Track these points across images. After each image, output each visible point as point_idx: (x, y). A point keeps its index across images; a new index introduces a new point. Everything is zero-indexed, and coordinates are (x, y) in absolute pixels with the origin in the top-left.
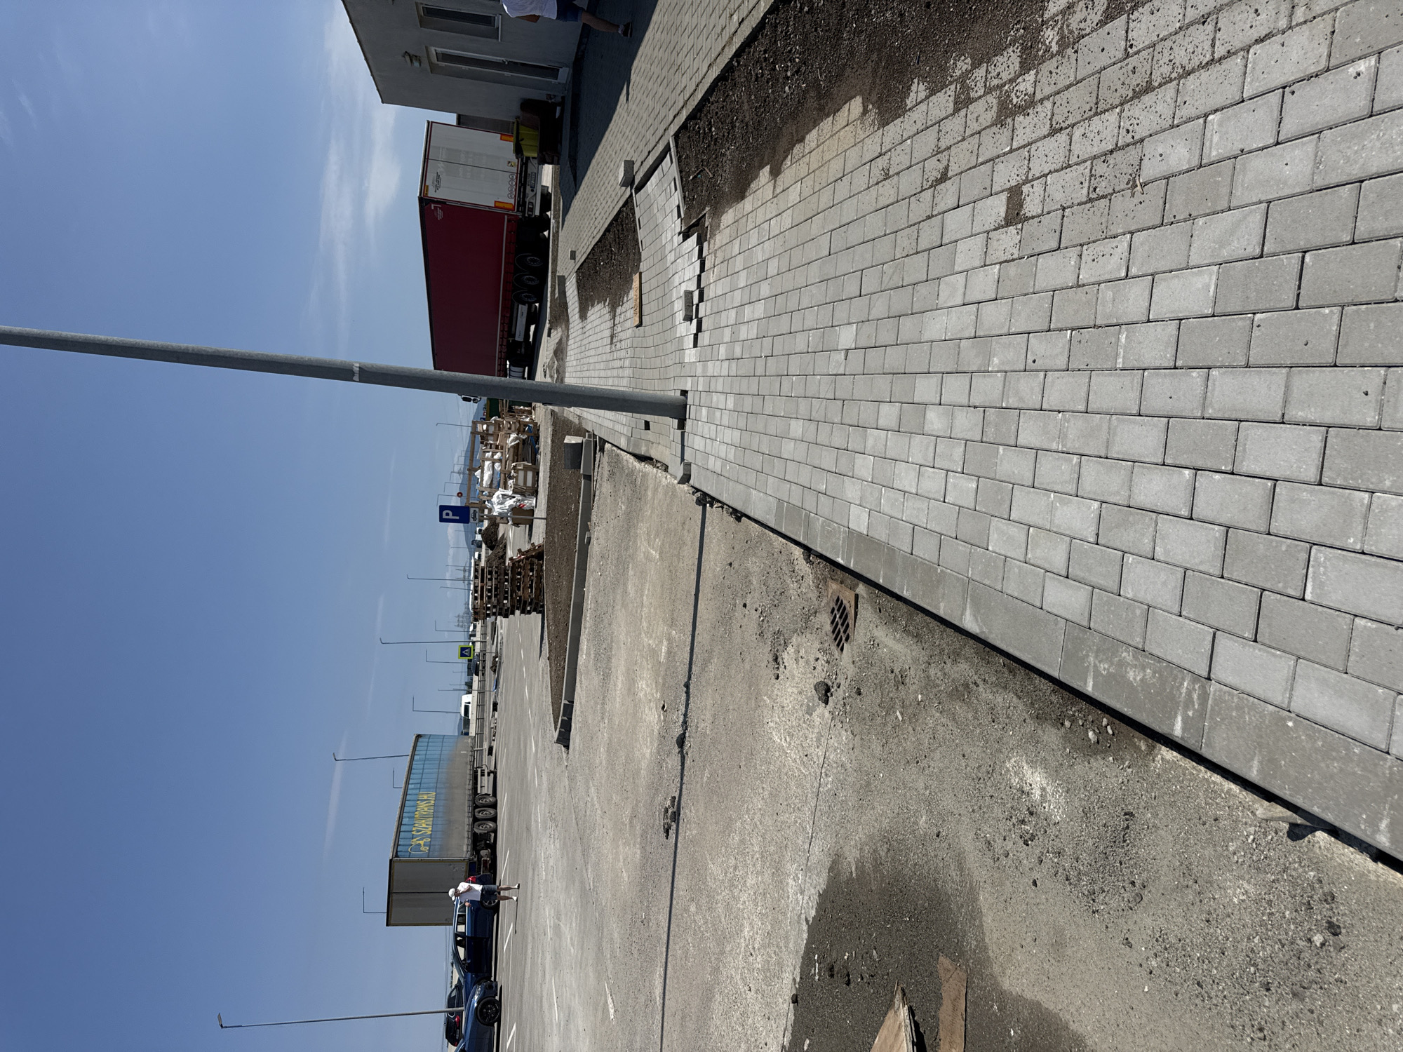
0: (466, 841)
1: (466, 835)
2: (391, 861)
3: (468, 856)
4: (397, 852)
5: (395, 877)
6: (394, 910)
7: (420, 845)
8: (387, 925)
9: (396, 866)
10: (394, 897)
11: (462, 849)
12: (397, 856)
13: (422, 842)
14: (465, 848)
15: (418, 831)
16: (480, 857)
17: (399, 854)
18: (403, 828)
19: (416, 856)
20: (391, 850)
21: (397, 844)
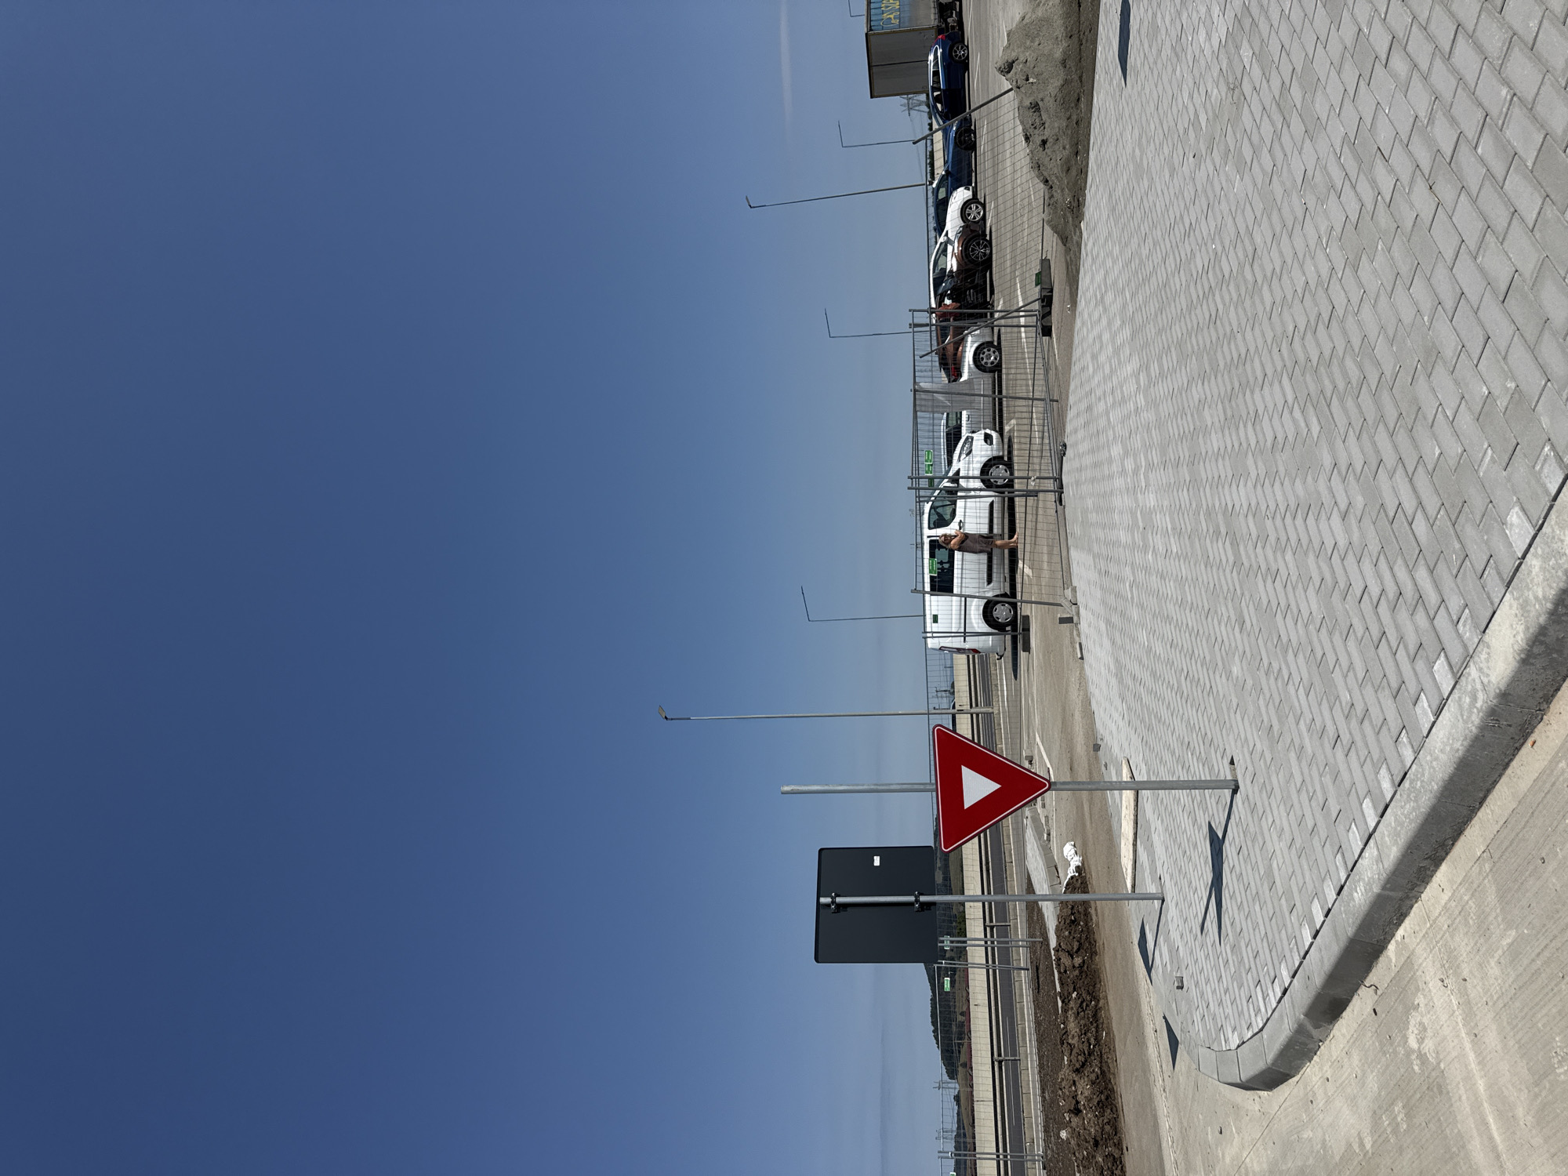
0: (933, 11)
1: (932, 6)
2: (866, 34)
3: (936, 23)
4: (871, 26)
5: (873, 51)
6: (875, 82)
7: (890, 18)
8: (872, 97)
9: (872, 39)
10: (874, 70)
11: (931, 18)
12: (871, 30)
13: (892, 16)
14: (932, 17)
15: (887, 7)
16: (947, 24)
17: (873, 28)
18: (872, 6)
19: (888, 28)
20: (865, 25)
21: (869, 20)
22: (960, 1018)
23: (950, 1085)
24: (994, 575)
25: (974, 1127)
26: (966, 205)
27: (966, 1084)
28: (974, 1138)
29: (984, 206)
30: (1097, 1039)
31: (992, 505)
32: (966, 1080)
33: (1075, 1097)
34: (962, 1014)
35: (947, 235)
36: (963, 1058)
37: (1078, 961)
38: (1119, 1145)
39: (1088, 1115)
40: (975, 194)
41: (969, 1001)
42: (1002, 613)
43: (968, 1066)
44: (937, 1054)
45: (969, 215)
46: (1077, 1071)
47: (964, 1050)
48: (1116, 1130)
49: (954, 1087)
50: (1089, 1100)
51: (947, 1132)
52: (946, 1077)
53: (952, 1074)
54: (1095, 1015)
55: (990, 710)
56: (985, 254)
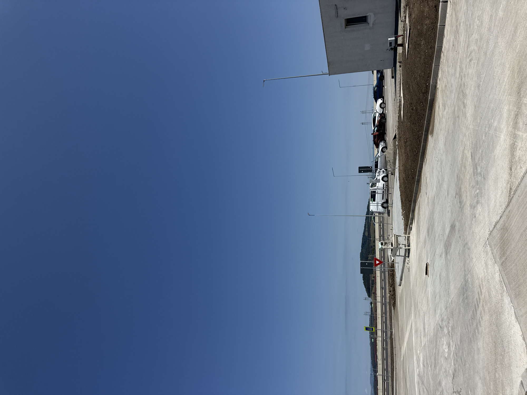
22: (373, 279)
23: (369, 299)
24: (384, 198)
25: (376, 312)
26: (381, 104)
27: (374, 299)
28: (376, 315)
29: (385, 104)
30: (394, 283)
31: (384, 184)
32: (374, 297)
33: (390, 290)
34: (374, 277)
35: (376, 110)
36: (373, 291)
37: (392, 273)
38: (395, 295)
39: (392, 292)
40: (383, 101)
41: (376, 273)
42: (385, 205)
43: (375, 293)
44: (364, 289)
45: (382, 106)
46: (391, 287)
47: (373, 289)
48: (395, 294)
49: (370, 300)
50: (392, 290)
51: (367, 313)
52: (367, 297)
53: (369, 296)
54: (394, 280)
55: (383, 216)
56: (385, 121)
